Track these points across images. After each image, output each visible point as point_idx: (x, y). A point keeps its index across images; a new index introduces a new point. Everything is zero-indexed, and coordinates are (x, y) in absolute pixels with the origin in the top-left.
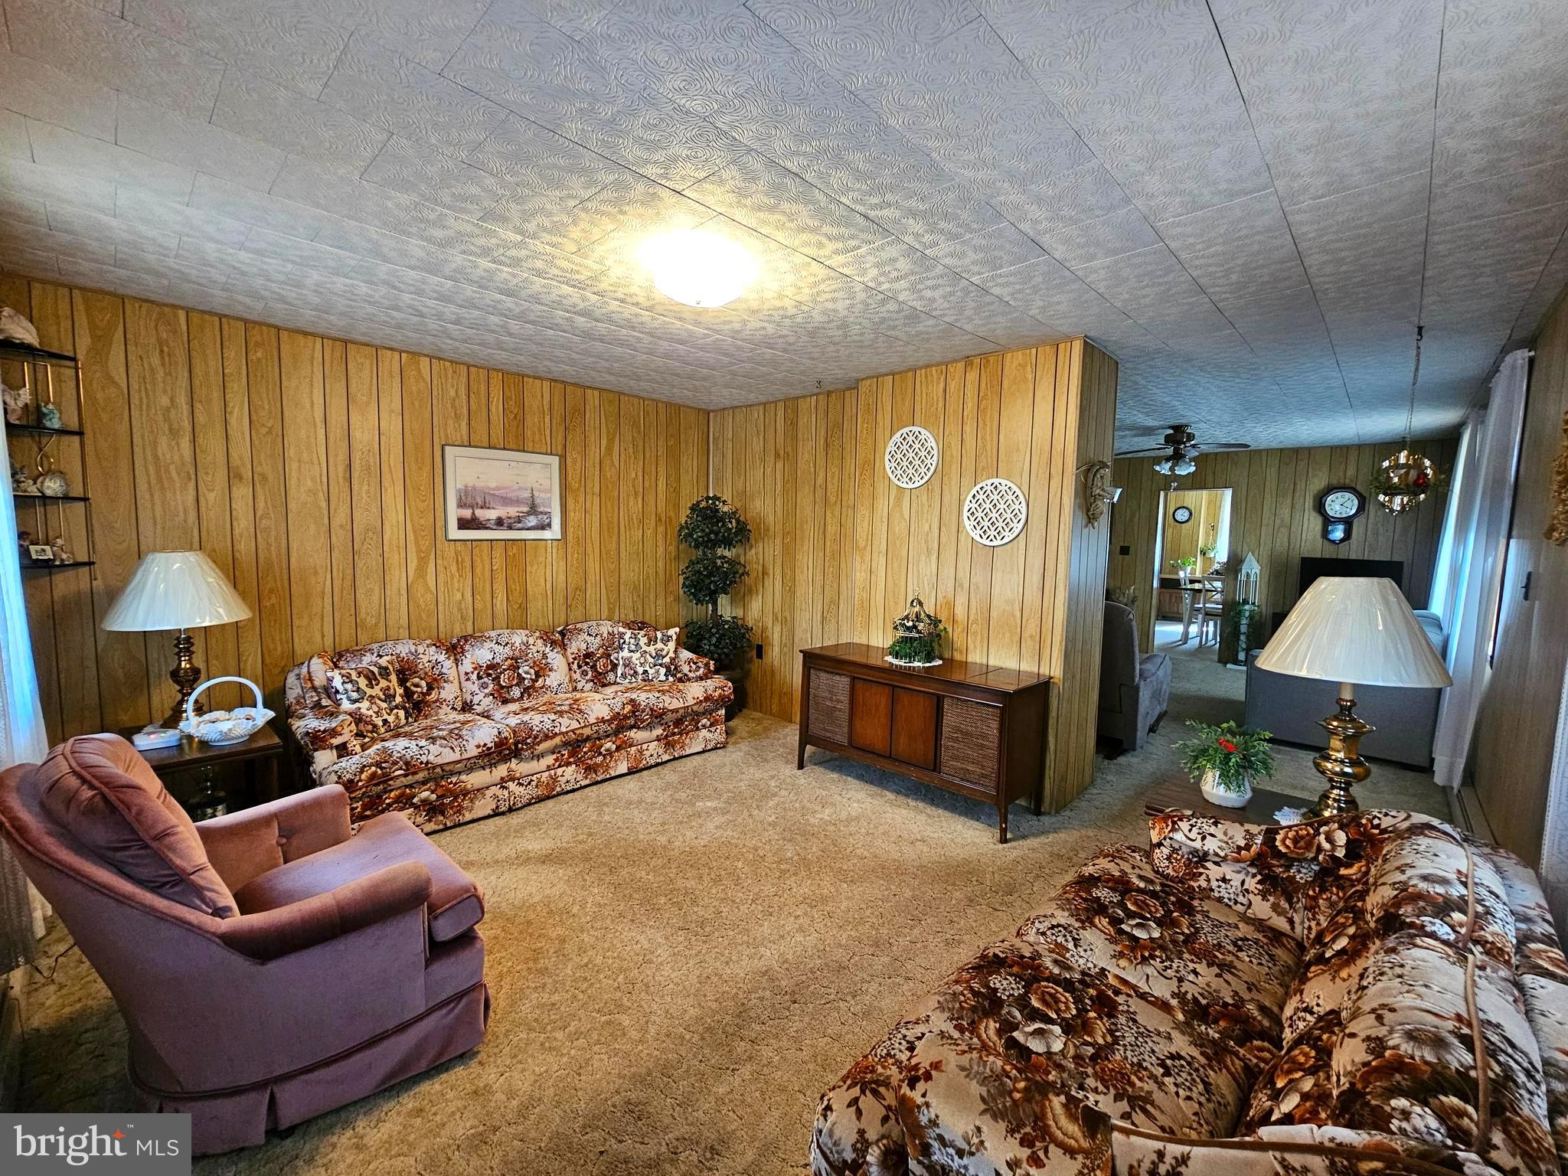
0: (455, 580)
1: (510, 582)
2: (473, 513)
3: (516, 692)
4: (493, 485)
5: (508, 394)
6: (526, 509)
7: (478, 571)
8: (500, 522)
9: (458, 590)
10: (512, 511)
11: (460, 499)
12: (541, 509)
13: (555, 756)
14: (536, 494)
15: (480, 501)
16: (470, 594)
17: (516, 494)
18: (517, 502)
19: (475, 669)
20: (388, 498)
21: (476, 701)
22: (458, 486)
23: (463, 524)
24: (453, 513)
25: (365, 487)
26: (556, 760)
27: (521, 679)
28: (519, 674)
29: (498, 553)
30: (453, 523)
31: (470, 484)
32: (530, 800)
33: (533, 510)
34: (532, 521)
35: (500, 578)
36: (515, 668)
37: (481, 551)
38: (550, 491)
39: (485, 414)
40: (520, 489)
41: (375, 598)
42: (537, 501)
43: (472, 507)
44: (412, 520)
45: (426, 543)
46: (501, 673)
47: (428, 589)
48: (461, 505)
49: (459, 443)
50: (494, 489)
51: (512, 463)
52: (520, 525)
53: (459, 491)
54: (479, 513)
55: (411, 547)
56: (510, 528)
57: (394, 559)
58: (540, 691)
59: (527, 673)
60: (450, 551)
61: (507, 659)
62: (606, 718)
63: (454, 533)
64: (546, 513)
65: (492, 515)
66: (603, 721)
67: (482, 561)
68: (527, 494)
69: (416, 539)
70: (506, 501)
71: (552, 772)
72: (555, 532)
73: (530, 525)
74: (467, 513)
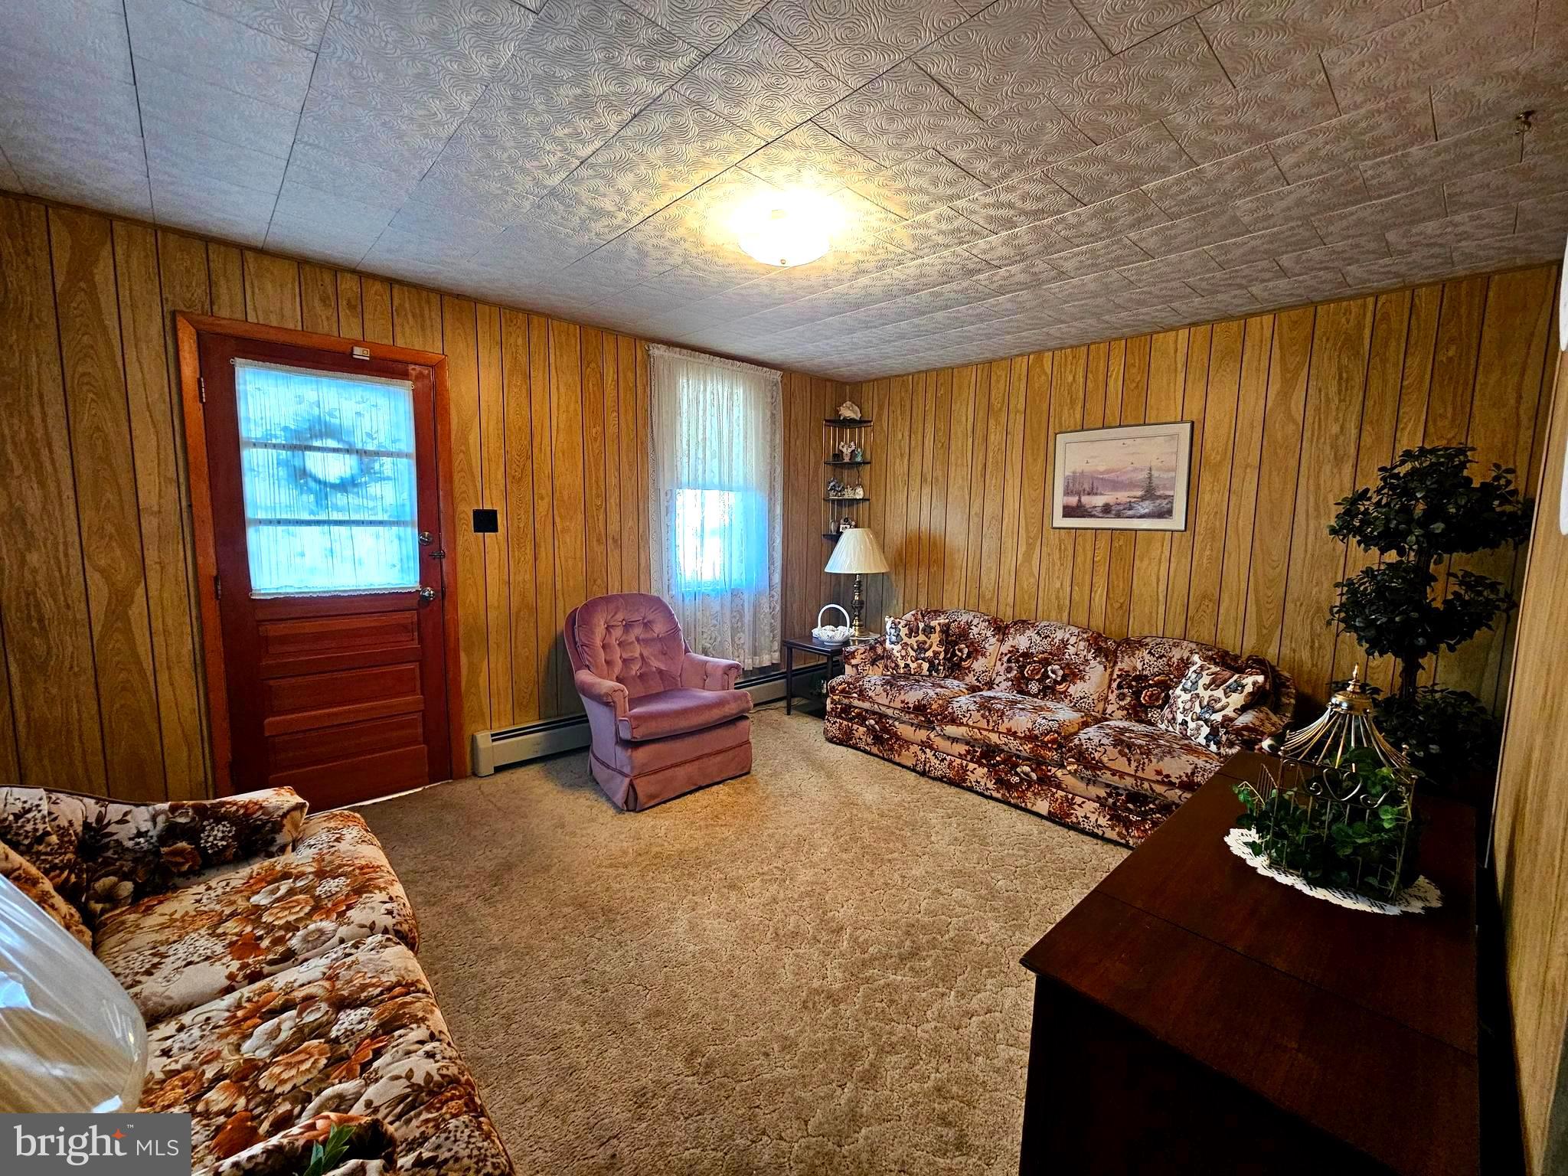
0: (1057, 568)
1: (1113, 576)
2: (1080, 501)
3: (1034, 687)
4: (1102, 468)
5: (1130, 360)
6: (1139, 493)
7: (1079, 560)
8: (1107, 510)
9: (1058, 577)
10: (1123, 496)
11: (1068, 486)
12: (1158, 493)
13: (967, 748)
14: (1155, 474)
15: (1087, 487)
16: (1069, 583)
17: (1129, 476)
18: (1131, 485)
19: (1010, 652)
20: (1009, 490)
21: (996, 682)
22: (1067, 474)
23: (1069, 512)
24: (1060, 500)
25: (994, 481)
26: (968, 752)
27: (1046, 676)
28: (1046, 671)
29: (1103, 542)
30: (1058, 511)
31: (1079, 470)
32: (943, 777)
33: (1150, 493)
34: (1146, 507)
35: (1103, 570)
36: (1046, 662)
37: (1085, 540)
38: (1175, 470)
39: (1102, 391)
40: (1135, 470)
41: (993, 576)
42: (1155, 482)
43: (1079, 494)
44: (1025, 509)
45: (1034, 530)
46: (1029, 663)
47: (1032, 574)
48: (1068, 492)
49: (1072, 428)
50: (1102, 473)
51: (1126, 441)
52: (1130, 513)
53: (1067, 479)
54: (1085, 499)
55: (1022, 532)
56: (1118, 516)
57: (1009, 543)
58: (1058, 696)
59: (1053, 672)
60: (1053, 538)
61: (1043, 653)
62: (1019, 734)
63: (1060, 521)
64: (1166, 497)
65: (1099, 501)
66: (1014, 734)
67: (1084, 550)
68: (1143, 475)
69: (1027, 526)
70: (1116, 485)
71: (965, 762)
72: (1177, 522)
73: (1143, 511)
74: (1073, 501)
